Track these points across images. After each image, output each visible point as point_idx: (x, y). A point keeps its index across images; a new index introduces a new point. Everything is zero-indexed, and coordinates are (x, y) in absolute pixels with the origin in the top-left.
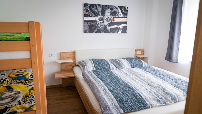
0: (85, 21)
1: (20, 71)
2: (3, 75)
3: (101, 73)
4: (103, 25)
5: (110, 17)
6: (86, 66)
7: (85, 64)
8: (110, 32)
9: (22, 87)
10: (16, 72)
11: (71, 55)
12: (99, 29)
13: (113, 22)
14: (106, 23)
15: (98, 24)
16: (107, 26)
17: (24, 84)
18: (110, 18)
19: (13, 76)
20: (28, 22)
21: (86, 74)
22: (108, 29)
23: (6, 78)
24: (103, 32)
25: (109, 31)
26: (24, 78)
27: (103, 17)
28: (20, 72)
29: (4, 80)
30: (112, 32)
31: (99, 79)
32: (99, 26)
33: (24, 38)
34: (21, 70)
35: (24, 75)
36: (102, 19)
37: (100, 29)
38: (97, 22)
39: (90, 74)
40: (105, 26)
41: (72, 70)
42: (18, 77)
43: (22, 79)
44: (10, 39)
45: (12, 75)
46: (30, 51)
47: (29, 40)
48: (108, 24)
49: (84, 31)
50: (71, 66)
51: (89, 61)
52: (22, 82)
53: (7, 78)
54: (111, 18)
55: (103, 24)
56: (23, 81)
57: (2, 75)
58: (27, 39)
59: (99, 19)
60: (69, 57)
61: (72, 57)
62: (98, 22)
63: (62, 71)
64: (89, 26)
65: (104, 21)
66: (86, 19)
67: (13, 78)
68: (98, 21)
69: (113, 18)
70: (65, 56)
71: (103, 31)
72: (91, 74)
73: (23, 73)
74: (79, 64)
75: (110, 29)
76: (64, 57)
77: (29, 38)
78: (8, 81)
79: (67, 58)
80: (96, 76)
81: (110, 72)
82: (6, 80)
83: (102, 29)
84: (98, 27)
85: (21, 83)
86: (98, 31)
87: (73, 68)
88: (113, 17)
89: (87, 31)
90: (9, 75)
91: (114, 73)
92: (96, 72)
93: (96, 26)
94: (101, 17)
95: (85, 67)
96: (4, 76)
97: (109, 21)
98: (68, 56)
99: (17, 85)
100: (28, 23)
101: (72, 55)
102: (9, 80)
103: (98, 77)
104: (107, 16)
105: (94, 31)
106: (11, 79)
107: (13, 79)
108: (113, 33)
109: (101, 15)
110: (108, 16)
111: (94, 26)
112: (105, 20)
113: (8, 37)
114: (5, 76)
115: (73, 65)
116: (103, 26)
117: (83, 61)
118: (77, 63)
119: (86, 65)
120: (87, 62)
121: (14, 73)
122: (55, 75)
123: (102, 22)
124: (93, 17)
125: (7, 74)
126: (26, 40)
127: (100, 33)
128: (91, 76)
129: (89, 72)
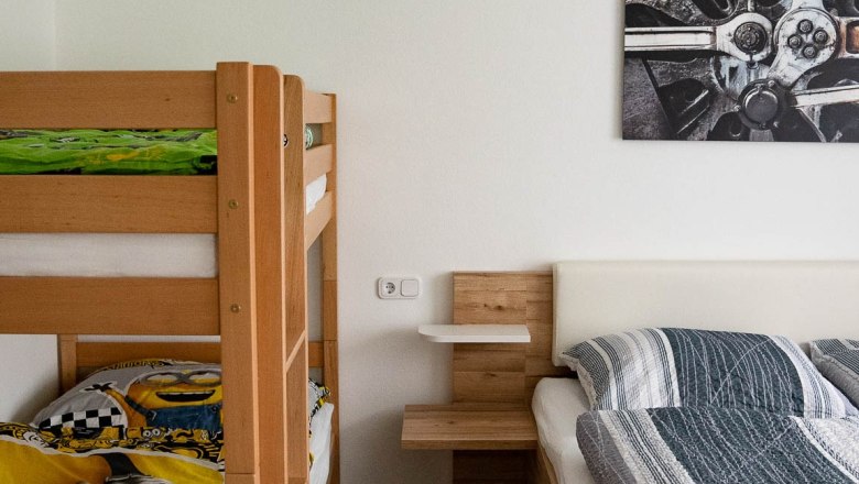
0: (629, 56)
1: (192, 378)
2: (99, 391)
3: (712, 432)
4: (770, 83)
5: (822, 21)
6: (619, 380)
7: (615, 359)
8: (821, 135)
9: (190, 471)
10: (173, 378)
11: (525, 295)
12: (736, 108)
13: (847, 55)
14: (789, 66)
15: (725, 72)
16: (800, 87)
17: (206, 456)
18: (821, 30)
19: (150, 399)
20: (213, 68)
21: (603, 427)
22: (804, 111)
23: (115, 411)
24: (768, 132)
25: (817, 125)
26: (211, 418)
27: (767, 25)
28: (191, 384)
29: (106, 421)
30: (839, 135)
31: (687, 467)
32: (739, 88)
33: (191, 161)
34: (200, 373)
35: (212, 400)
36: (756, 41)
37: (742, 110)
38: (723, 60)
39: (628, 428)
40: (785, 92)
41: (524, 404)
42: (180, 413)
43: (199, 427)
44: (122, 167)
45: (145, 394)
46: (216, 235)
47: (213, 171)
48: (808, 72)
49: (624, 123)
50: (522, 369)
51: (646, 343)
52: (196, 444)
53: (120, 408)
54: (830, 30)
55: (765, 73)
56: (202, 436)
57: (97, 387)
58: (204, 166)
59: (735, 40)
60: (512, 309)
61: (530, 312)
62: (726, 64)
63: (458, 403)
64: (657, 89)
65: (775, 50)
66: (637, 42)
67: (148, 414)
68: (728, 55)
69: (843, 29)
70: (479, 299)
71: (769, 125)
72: (639, 429)
73: (207, 392)
74: (573, 364)
75: (826, 109)
76: (472, 306)
77: (214, 158)
78: (121, 427)
79: (495, 315)
80: (673, 446)
81: (781, 430)
82: (116, 420)
83: (758, 112)
84: (729, 95)
85: (191, 445)
86: (731, 129)
87: (531, 388)
88: (844, 21)
89: (648, 129)
90: (132, 396)
91: (813, 442)
92: (679, 423)
93: (712, 89)
94: (752, 25)
95: (613, 382)
96: (105, 398)
97: (815, 55)
98: (502, 300)
99: (167, 454)
100: (214, 74)
101: (531, 297)
102: (130, 419)
103: (681, 458)
104: (799, 16)
105: (695, 125)
106: (141, 419)
107: (153, 418)
108: (842, 140)
109: (756, 10)
110: (810, 15)
111: (697, 87)
112: (782, 42)
113: (112, 153)
114: (110, 397)
115: (532, 367)
116: (764, 88)
117: (600, 341)
118: (560, 355)
119: (618, 369)
120: (627, 349)
121: (157, 384)
122: (406, 423)
123: (757, 57)
124: (694, 23)
125: (122, 388)
126: (201, 172)
127: (745, 138)
128: (635, 444)
129: (628, 421)
